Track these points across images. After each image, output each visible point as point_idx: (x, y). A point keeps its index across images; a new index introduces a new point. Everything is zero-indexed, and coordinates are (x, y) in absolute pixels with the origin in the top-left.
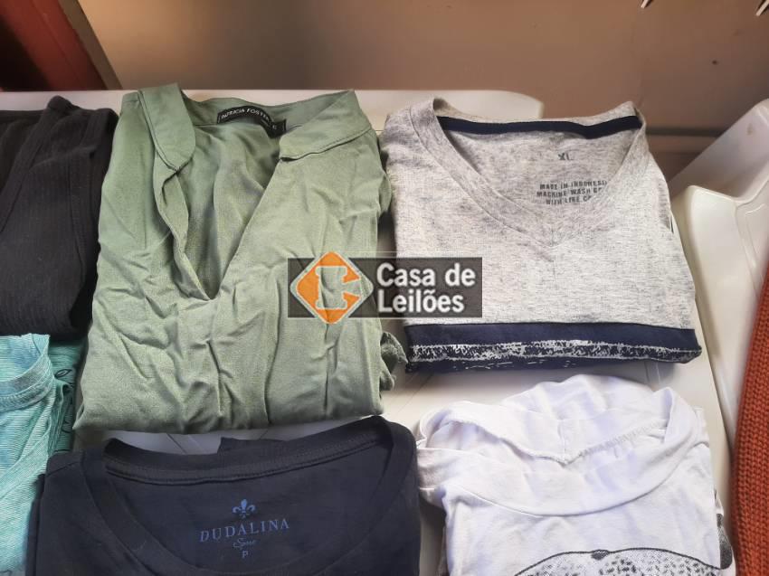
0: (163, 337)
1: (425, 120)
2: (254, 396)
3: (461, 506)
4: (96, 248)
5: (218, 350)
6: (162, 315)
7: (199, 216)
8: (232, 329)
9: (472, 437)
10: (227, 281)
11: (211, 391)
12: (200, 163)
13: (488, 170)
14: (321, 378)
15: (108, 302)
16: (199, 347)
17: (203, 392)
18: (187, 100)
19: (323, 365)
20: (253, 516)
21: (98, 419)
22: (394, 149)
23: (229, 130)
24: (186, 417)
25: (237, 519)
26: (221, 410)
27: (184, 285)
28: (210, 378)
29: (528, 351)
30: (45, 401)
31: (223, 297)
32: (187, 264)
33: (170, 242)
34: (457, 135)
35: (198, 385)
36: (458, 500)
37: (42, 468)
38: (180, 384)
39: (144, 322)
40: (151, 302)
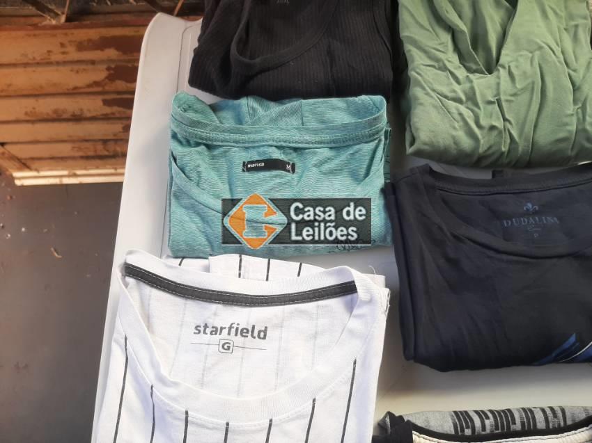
5: (504, 105)
6: (459, 83)
8: (512, 92)
11: (500, 132)
14: (573, 128)
15: (424, 72)
16: (490, 103)
17: (495, 133)
19: (574, 120)
26: (504, 147)
28: (499, 124)
32: (473, 52)
35: (492, 128)
38: (479, 126)
39: (448, 85)
40: (452, 74)
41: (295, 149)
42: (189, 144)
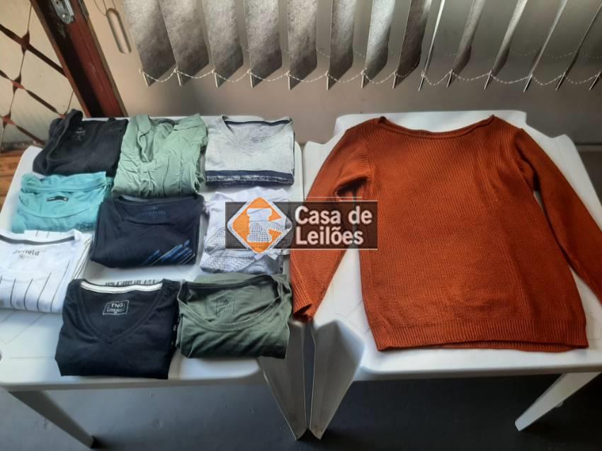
0: (136, 171)
1: (220, 122)
2: (160, 185)
3: (214, 212)
4: (120, 152)
5: (151, 173)
6: (137, 166)
7: (149, 145)
8: (155, 167)
9: (221, 198)
10: (155, 157)
11: (148, 183)
12: (151, 132)
13: (237, 134)
14: (178, 180)
15: (123, 163)
16: (146, 172)
17: (145, 183)
18: (150, 119)
19: (179, 177)
20: (156, 210)
21: (117, 189)
22: (210, 130)
23: (161, 125)
24: (141, 189)
25: (152, 210)
26: (151, 188)
27: (144, 160)
28: (148, 180)
29: (241, 178)
30: (103, 187)
31: (153, 161)
32: (145, 155)
33: (141, 149)
34: (230, 125)
35: (145, 181)
36: (213, 209)
37: (102, 200)
38: (140, 181)
39: (131, 167)
40: (134, 163)
41: (70, 193)
42: (27, 192)
